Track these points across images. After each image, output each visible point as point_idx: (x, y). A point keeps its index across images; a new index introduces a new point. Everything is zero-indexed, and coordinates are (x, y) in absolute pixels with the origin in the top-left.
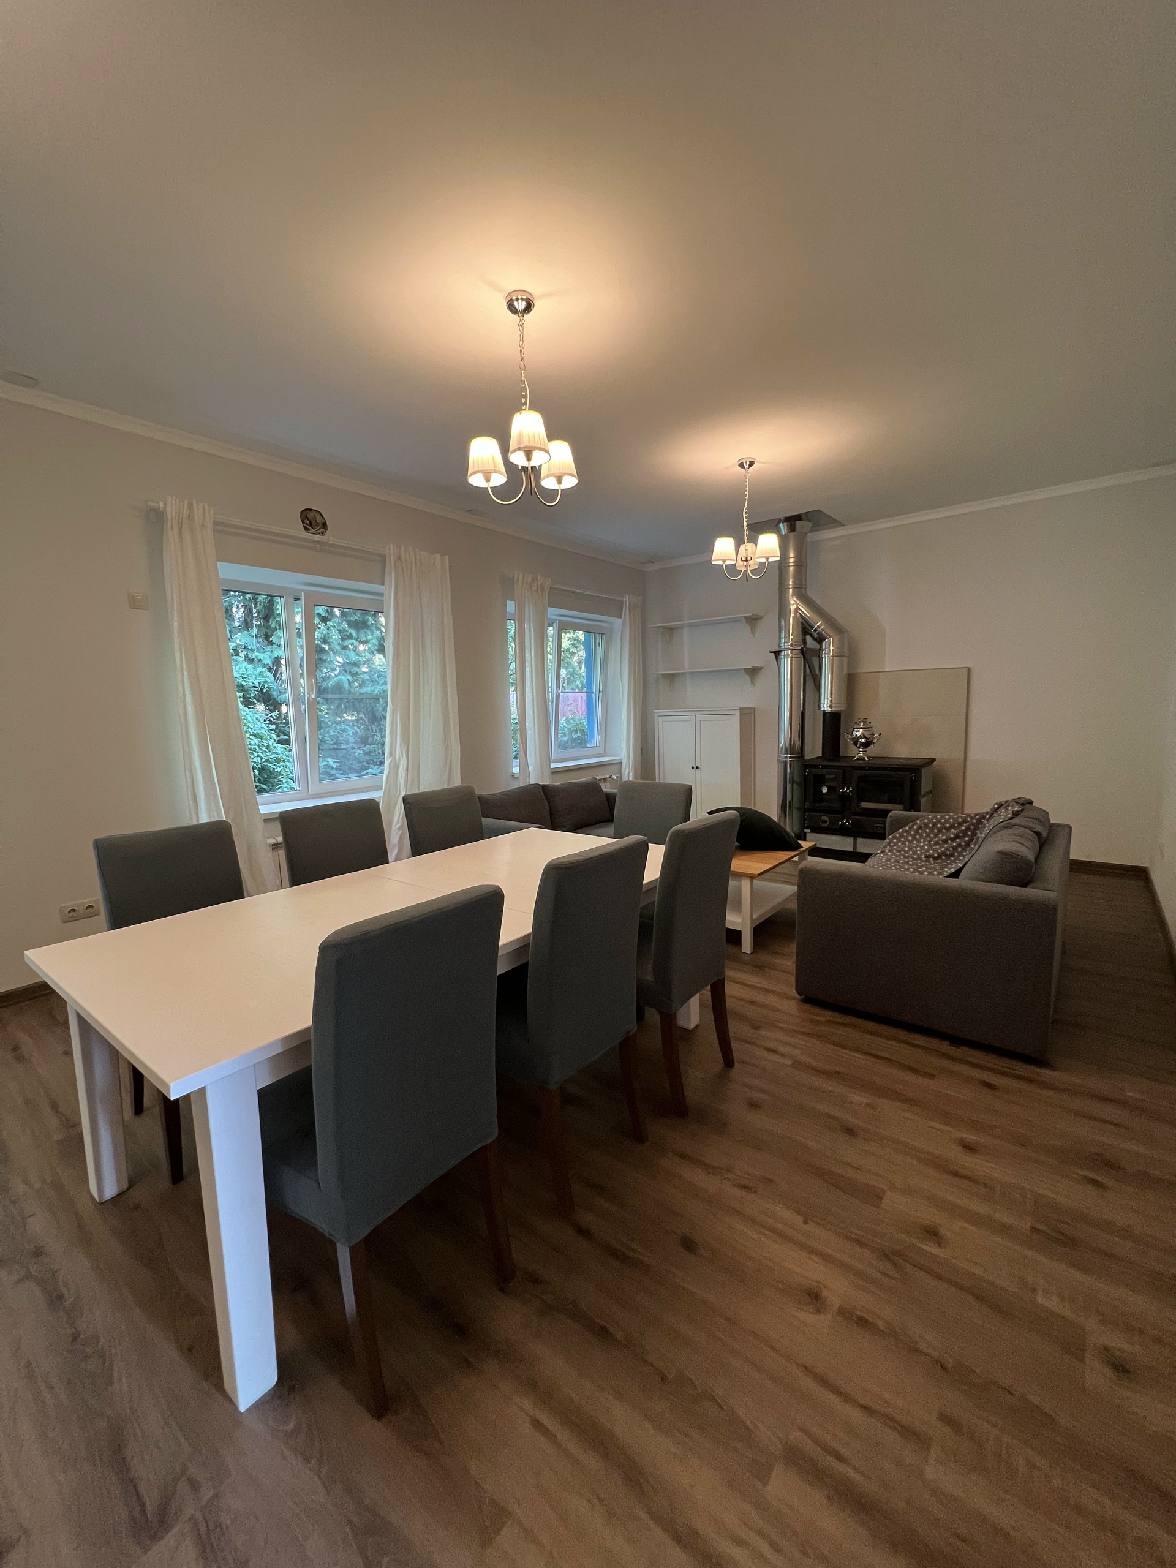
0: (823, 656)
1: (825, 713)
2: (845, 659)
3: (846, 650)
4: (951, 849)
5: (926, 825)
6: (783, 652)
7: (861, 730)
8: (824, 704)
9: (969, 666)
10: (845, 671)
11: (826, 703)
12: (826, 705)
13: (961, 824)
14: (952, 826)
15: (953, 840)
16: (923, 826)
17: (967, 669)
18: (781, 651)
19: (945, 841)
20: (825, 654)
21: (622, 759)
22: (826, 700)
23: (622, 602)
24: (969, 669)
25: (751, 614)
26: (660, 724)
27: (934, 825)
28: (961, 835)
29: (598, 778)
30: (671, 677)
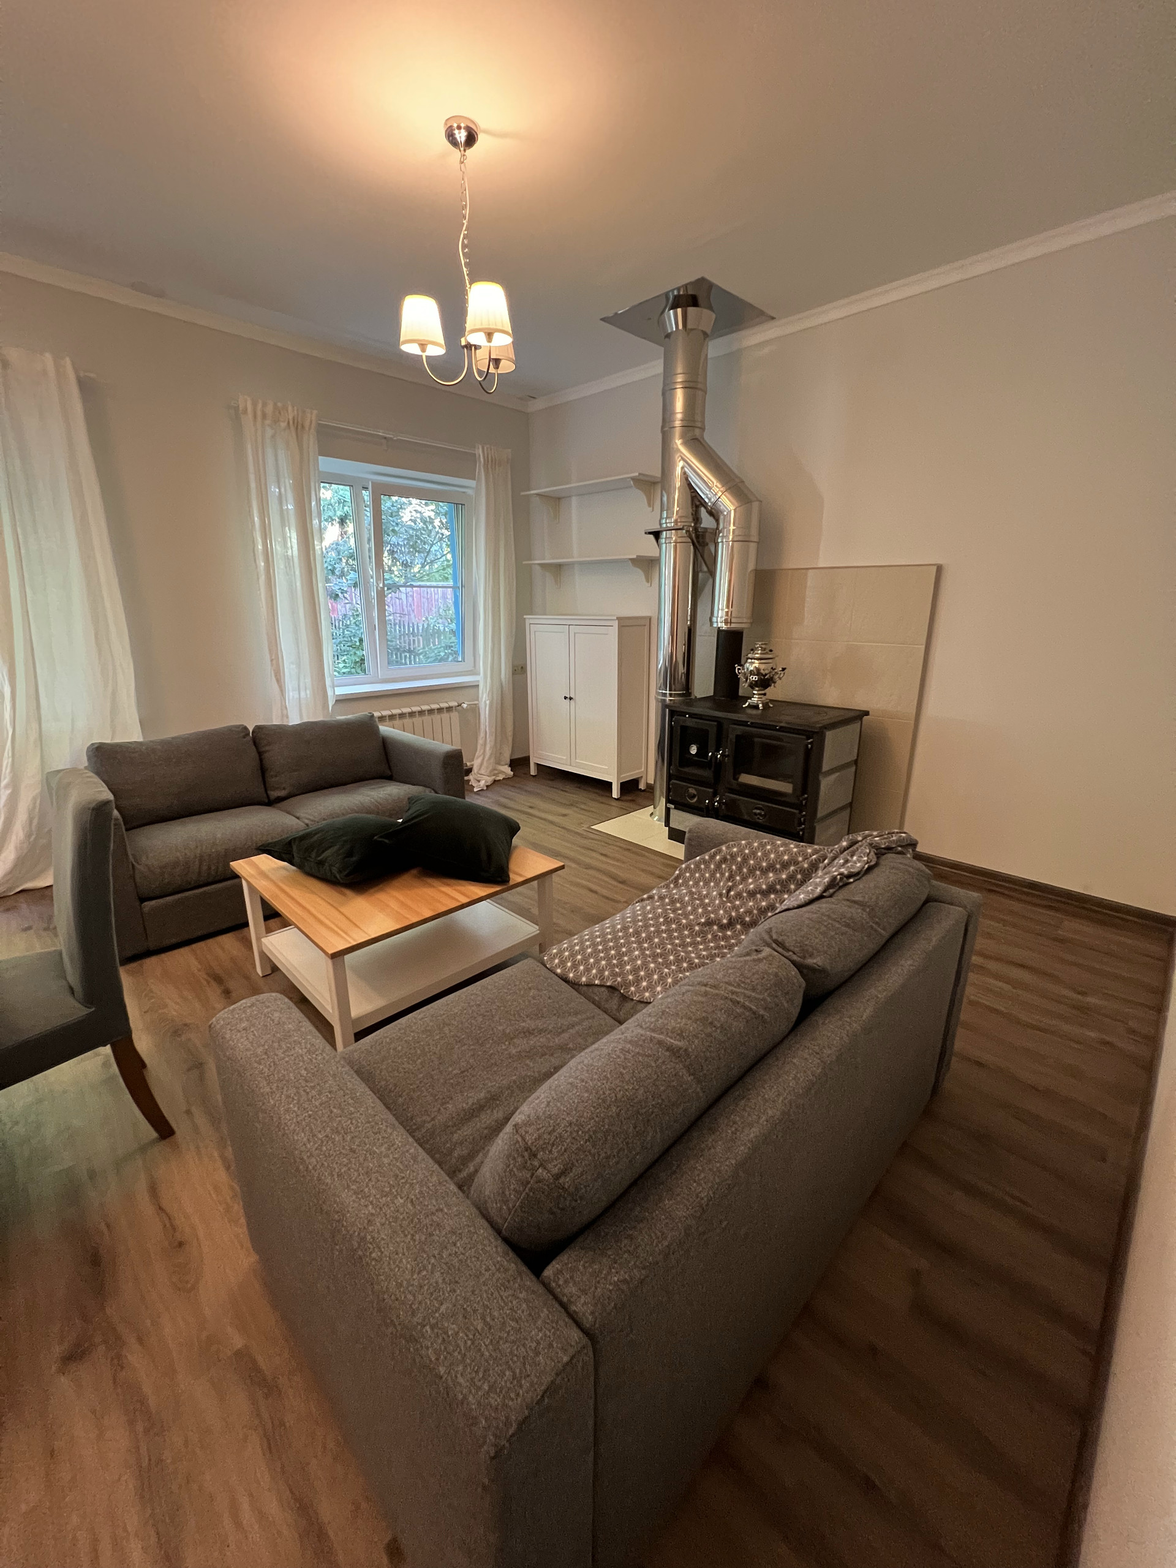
0: (720, 540)
1: (719, 631)
2: (753, 547)
3: (754, 532)
4: (755, 912)
5: (733, 856)
6: (664, 533)
7: (756, 661)
8: (717, 617)
9: (939, 562)
10: (751, 566)
11: (720, 615)
12: (720, 622)
13: (785, 866)
14: (771, 867)
15: (765, 894)
16: (728, 857)
17: (935, 568)
18: (662, 531)
19: (752, 894)
20: (723, 536)
21: (478, 681)
22: (720, 611)
23: (475, 454)
24: (939, 569)
25: (637, 474)
26: (532, 633)
27: (745, 859)
28: (778, 887)
29: (377, 714)
30: (557, 569)
